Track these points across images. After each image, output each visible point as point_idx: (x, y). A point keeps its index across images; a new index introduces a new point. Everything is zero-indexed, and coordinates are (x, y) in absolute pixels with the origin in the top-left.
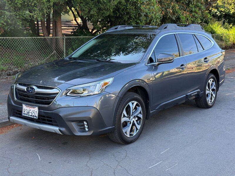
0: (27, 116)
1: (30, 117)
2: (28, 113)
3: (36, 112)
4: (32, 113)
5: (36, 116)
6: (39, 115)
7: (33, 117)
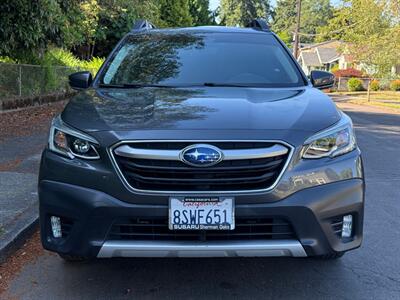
0: (193, 227)
1: (206, 228)
2: (193, 219)
3: (225, 211)
4: (208, 217)
5: (226, 224)
6: (238, 220)
7: (215, 228)
